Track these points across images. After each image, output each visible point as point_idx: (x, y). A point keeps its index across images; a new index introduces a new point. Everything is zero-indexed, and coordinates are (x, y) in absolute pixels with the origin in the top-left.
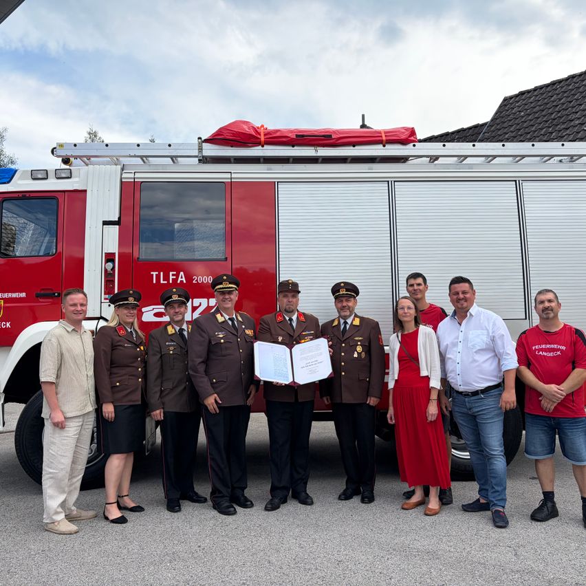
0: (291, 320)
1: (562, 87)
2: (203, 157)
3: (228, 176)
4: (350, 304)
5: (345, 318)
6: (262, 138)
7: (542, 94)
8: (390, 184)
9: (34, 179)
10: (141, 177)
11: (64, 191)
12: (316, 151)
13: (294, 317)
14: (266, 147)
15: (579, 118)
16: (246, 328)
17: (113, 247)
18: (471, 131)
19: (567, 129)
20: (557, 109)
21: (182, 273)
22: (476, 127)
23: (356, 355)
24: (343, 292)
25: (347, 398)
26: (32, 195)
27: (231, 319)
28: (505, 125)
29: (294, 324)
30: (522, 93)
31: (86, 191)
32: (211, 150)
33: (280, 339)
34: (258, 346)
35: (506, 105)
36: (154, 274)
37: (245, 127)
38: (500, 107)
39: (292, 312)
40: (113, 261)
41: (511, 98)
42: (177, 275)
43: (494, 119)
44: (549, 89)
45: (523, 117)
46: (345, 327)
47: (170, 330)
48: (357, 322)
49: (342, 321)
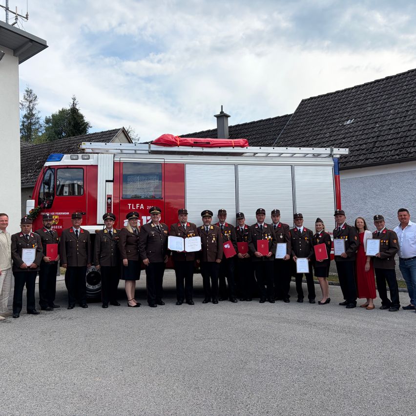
0: (184, 226)
1: (332, 98)
2: (151, 151)
3: (163, 160)
4: (210, 220)
5: (207, 226)
6: (178, 143)
7: (322, 100)
8: (236, 166)
9: (72, 159)
10: (123, 160)
11: (86, 166)
12: (203, 150)
13: (185, 225)
14: (180, 147)
15: (338, 118)
16: (165, 230)
17: (110, 192)
18: (283, 118)
19: (332, 124)
20: (328, 111)
21: (142, 205)
22: (286, 116)
23: (213, 242)
24: (207, 214)
25: (210, 259)
26: (71, 167)
27: (158, 226)
28: (301, 117)
29: (185, 228)
30: (311, 98)
31: (97, 166)
32: (154, 148)
33: (179, 234)
34: (170, 238)
35: (303, 105)
36: (130, 205)
37: (171, 138)
38: (300, 105)
39: (185, 223)
40: (110, 198)
41: (306, 100)
42: (140, 206)
43: (296, 113)
44: (325, 97)
45: (311, 113)
46: (207, 230)
47: (106, 232)
48: (212, 228)
49: (206, 227)
